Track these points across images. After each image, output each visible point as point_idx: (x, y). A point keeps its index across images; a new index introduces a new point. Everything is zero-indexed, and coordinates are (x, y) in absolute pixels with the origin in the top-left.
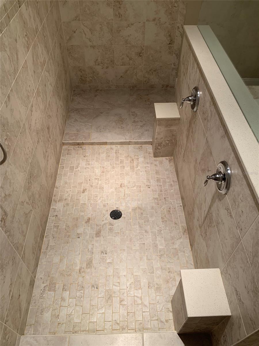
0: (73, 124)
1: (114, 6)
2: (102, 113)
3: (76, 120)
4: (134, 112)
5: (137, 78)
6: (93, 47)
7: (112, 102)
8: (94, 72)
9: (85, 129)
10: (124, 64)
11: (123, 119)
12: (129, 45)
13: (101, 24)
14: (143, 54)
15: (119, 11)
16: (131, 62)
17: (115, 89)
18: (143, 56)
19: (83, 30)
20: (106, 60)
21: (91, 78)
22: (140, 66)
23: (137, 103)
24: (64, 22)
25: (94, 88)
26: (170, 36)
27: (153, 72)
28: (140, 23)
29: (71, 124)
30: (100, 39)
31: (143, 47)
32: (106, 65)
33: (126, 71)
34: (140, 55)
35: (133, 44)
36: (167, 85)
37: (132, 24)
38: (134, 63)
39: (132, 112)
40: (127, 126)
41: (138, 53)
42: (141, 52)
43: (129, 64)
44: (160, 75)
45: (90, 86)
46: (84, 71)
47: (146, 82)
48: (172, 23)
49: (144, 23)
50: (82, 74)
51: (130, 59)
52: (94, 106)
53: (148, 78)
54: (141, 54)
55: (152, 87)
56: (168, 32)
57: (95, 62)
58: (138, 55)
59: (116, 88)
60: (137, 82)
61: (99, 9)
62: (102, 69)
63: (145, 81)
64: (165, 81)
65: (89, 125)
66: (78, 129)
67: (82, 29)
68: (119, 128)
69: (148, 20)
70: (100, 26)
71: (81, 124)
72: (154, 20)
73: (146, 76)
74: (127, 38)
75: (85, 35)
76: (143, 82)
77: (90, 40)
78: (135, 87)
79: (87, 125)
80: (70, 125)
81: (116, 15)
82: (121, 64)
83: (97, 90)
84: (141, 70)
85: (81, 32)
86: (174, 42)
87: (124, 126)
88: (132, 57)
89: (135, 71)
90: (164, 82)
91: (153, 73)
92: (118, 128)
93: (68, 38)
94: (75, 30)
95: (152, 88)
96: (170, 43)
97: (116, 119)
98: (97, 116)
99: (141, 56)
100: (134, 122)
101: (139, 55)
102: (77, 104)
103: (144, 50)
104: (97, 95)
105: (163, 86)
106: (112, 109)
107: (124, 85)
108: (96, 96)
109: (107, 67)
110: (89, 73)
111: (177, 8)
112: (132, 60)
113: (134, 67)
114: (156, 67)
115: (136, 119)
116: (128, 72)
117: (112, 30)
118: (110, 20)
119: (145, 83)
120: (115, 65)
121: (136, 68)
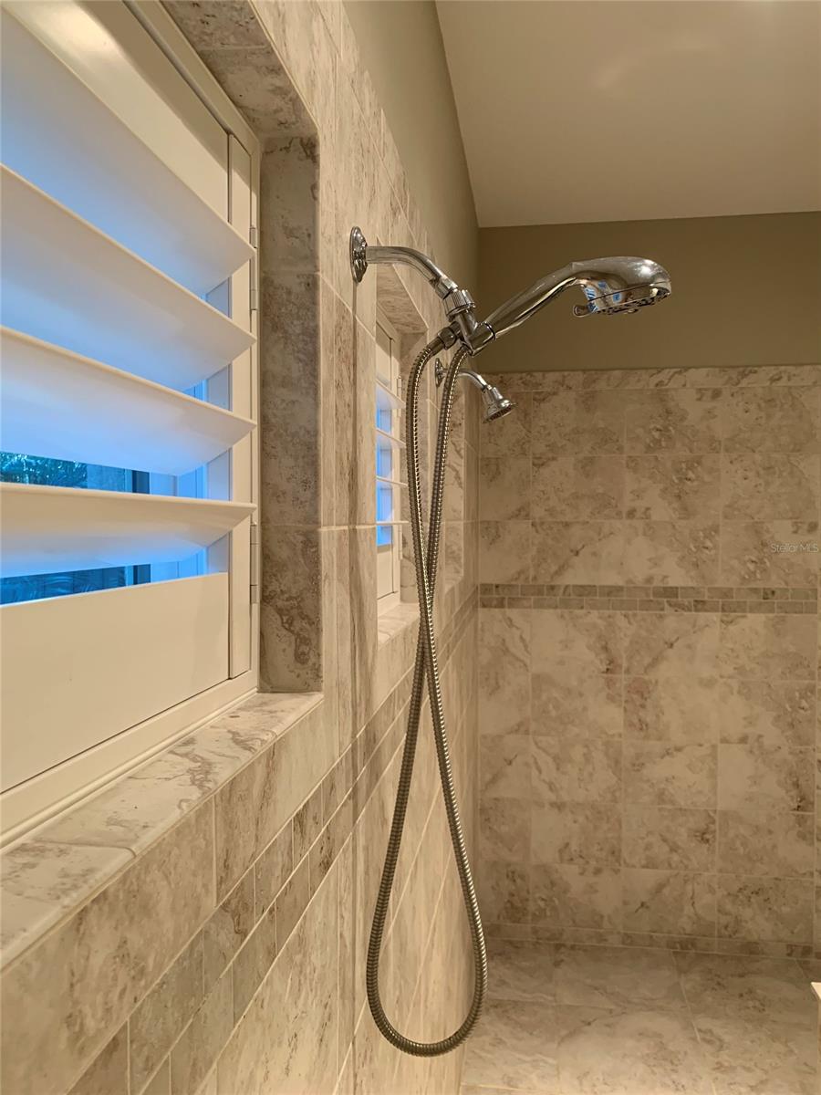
0: (489, 1056)
1: (626, 701)
2: (589, 1024)
3: (498, 1042)
4: (710, 1031)
5: (696, 915)
6: (559, 806)
7: (617, 990)
8: (553, 884)
9: (533, 1076)
10: (651, 864)
11: (672, 1052)
12: (669, 807)
13: (586, 746)
14: (714, 837)
15: (641, 714)
16: (676, 858)
17: (621, 946)
18: (714, 842)
19: (535, 759)
20: (596, 847)
21: (542, 904)
22: (706, 874)
23: (710, 999)
24: (484, 737)
25: (548, 939)
26: (797, 785)
27: (750, 894)
28: (701, 745)
29: (483, 1054)
30: (582, 785)
31: (712, 814)
32: (593, 863)
33: (660, 888)
34: (703, 836)
35: (682, 803)
36: (804, 947)
37: (679, 749)
38: (686, 862)
39: (700, 1030)
40: (695, 1080)
41: (697, 831)
42: (707, 829)
43: (670, 865)
44: (775, 908)
45: (535, 931)
46: (522, 877)
47: (729, 929)
48: (798, 751)
49: (714, 747)
50: (514, 888)
51: (674, 849)
52: (554, 995)
53: (736, 917)
54: (707, 836)
55: (751, 950)
56: (790, 774)
57: (560, 851)
58: (696, 836)
59: (623, 943)
60: (695, 926)
61: (585, 709)
62: (582, 874)
63: (726, 927)
64: (796, 931)
65: (546, 1062)
66: (511, 1075)
67: (533, 756)
68: (664, 1085)
69: (724, 741)
70: (585, 750)
71: (518, 1056)
72: (744, 740)
73: (729, 907)
74: (662, 786)
75: (537, 773)
76: (719, 931)
77: (551, 787)
78: (690, 946)
79: (541, 1064)
80: (480, 1057)
81: (631, 725)
82: (644, 862)
83: (558, 947)
84: (710, 886)
85: (527, 764)
86: (813, 804)
87: (684, 1081)
88: (680, 844)
89: (689, 888)
90: (792, 933)
91: (752, 900)
92: (662, 1086)
93: (488, 777)
94: (512, 757)
95: (751, 953)
96: (799, 807)
97: (647, 1052)
98: (572, 1034)
99: (708, 841)
100: (719, 1067)
101: (700, 839)
102: (497, 986)
103: (717, 824)
104: (562, 961)
105: (791, 948)
106: (623, 1013)
107: (651, 937)
108: (557, 964)
109: (598, 871)
110: (537, 887)
111: (809, 712)
112: (680, 851)
113: (685, 876)
114: (760, 879)
115: (724, 1057)
116: (666, 891)
117: (617, 762)
118: (613, 735)
119: (727, 933)
120: (622, 862)
121: (694, 878)
